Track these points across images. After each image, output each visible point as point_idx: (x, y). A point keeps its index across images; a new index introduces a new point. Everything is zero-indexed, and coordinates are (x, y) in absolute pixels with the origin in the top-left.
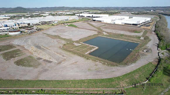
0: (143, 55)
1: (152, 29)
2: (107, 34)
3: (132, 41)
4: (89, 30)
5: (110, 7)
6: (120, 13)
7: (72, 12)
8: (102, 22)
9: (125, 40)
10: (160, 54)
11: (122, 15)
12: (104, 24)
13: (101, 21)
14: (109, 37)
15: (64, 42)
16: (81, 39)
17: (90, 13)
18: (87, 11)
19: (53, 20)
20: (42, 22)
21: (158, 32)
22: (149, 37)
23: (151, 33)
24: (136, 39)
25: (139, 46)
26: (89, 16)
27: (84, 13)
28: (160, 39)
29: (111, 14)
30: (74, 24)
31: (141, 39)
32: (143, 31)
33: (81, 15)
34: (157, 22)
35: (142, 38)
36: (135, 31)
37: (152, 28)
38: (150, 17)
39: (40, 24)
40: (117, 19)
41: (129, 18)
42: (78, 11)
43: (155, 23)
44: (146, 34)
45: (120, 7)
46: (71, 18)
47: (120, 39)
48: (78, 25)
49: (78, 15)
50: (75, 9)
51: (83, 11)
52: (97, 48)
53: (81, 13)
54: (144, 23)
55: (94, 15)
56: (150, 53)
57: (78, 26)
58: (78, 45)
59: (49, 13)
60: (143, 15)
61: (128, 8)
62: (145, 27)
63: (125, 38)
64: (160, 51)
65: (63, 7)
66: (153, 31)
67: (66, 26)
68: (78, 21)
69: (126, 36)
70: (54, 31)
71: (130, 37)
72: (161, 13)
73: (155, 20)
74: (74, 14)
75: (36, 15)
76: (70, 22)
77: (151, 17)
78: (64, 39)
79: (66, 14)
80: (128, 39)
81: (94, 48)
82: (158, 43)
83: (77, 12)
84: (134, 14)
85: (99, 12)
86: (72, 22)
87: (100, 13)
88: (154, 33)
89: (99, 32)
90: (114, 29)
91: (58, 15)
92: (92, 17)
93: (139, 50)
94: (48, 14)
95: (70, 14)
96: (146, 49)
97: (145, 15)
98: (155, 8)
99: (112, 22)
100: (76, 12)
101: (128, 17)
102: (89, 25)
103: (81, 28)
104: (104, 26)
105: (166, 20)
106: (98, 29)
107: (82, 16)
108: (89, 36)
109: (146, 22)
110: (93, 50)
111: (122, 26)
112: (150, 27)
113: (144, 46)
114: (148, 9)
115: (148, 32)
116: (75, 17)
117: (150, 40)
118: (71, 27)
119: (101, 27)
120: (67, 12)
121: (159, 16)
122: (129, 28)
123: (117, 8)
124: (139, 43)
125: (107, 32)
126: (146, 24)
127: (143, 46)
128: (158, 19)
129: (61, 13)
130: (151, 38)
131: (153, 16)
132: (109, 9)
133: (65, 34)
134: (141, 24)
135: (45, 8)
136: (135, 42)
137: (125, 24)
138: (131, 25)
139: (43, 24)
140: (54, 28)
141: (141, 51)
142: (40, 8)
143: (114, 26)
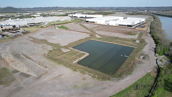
0: (140, 63)
1: (147, 31)
2: (100, 37)
3: (127, 46)
4: (81, 32)
5: (105, 7)
6: (114, 13)
7: (65, 12)
8: (96, 23)
9: (120, 44)
10: (158, 61)
11: (116, 16)
12: (97, 26)
13: (94, 22)
14: (102, 41)
15: (50, 48)
16: (70, 44)
17: (83, 14)
18: (81, 11)
19: (43, 22)
20: (31, 24)
21: (154, 34)
22: (145, 40)
23: (147, 35)
24: (131, 43)
25: (135, 51)
26: (82, 17)
27: (78, 13)
28: (156, 43)
29: (105, 14)
30: (65, 25)
31: (136, 42)
32: (139, 33)
33: (74, 15)
34: (151, 23)
35: (138, 41)
36: (129, 33)
37: (147, 29)
38: (144, 17)
39: (28, 26)
40: (111, 20)
41: (124, 19)
42: (72, 11)
43: (150, 24)
44: (142, 36)
45: (115, 7)
46: (63, 19)
47: (114, 43)
48: (69, 26)
49: (71, 15)
50: (69, 9)
51: (77, 11)
52: (87, 54)
53: (74, 14)
54: (139, 23)
55: (88, 16)
56: (147, 60)
57: (70, 28)
58: (66, 51)
59: (41, 13)
60: (138, 15)
61: (123, 8)
62: (141, 29)
63: (119, 42)
64: (158, 57)
65: (57, 7)
66: (149, 33)
67: (57, 28)
68: (70, 22)
69: (120, 39)
70: (42, 35)
71: (125, 40)
72: (155, 13)
73: (150, 20)
74: (67, 15)
75: (26, 15)
76: (61, 24)
77: (146, 17)
78: (51, 44)
79: (58, 14)
80: (122, 43)
81: (83, 54)
82: (155, 47)
83: (71, 13)
84: (128, 14)
85: (93, 12)
86: (63, 24)
87: (94, 14)
88: (149, 35)
89: (91, 35)
90: (107, 31)
91: (50, 16)
92: (86, 17)
93: (134, 56)
94: (40, 15)
95: (63, 14)
96: (143, 55)
97: (139, 15)
98: (148, 9)
99: (106, 23)
100: (69, 12)
101: (123, 17)
102: (81, 27)
103: (72, 30)
104: (97, 27)
105: (160, 21)
106: (91, 31)
107: (75, 17)
108: (80, 40)
109: (141, 23)
110: (83, 58)
111: (116, 27)
112: (145, 28)
113: (141, 52)
114: (142, 9)
115: (144, 34)
116: (68, 18)
117: (146, 44)
118: (61, 29)
119: (94, 29)
120: (60, 12)
121: (153, 16)
122: (123, 29)
123: (112, 8)
124: (134, 47)
125: (100, 35)
126: (141, 25)
127: (139, 51)
128: (152, 19)
129: (54, 13)
130: (147, 41)
131: (147, 17)
132: (104, 9)
133: (54, 37)
134: (136, 25)
135: (38, 8)
136: (131, 46)
137: (120, 25)
138: (125, 27)
139: (32, 26)
140: (43, 31)
141: (137, 58)
142: (32, 9)
143: (107, 27)
